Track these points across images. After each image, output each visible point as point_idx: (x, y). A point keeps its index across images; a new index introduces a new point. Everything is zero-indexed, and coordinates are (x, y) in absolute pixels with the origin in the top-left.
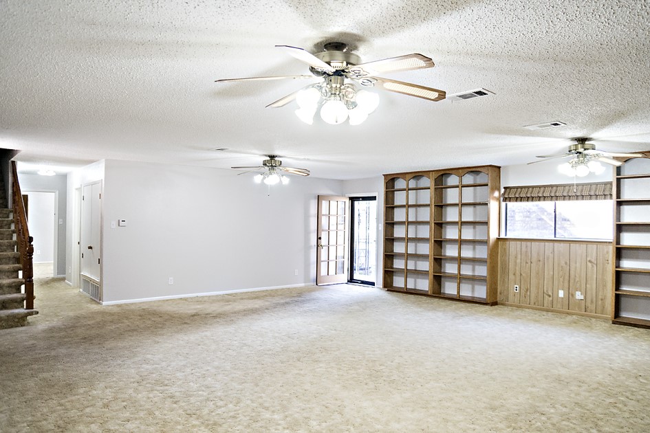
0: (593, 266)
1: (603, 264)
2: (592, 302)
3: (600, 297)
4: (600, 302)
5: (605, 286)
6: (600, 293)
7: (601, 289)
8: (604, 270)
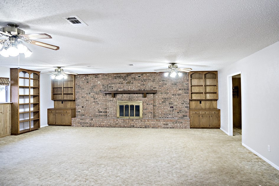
0: (2, 115)
1: (6, 113)
2: (2, 130)
3: (5, 127)
4: (5, 129)
5: (7, 122)
6: (5, 125)
7: (5, 123)
8: (6, 115)
